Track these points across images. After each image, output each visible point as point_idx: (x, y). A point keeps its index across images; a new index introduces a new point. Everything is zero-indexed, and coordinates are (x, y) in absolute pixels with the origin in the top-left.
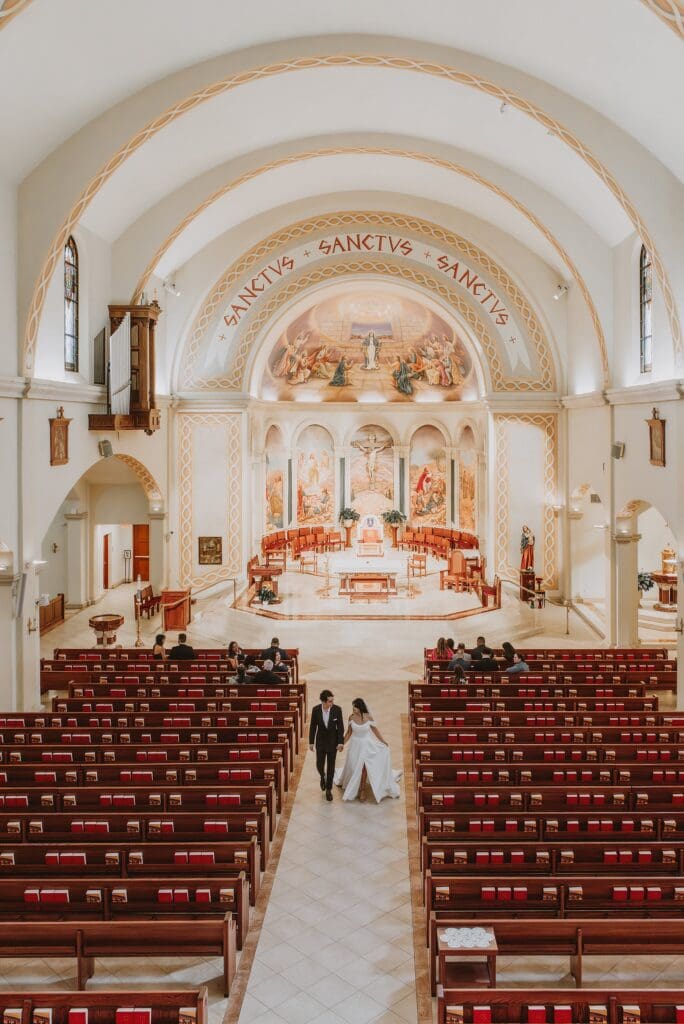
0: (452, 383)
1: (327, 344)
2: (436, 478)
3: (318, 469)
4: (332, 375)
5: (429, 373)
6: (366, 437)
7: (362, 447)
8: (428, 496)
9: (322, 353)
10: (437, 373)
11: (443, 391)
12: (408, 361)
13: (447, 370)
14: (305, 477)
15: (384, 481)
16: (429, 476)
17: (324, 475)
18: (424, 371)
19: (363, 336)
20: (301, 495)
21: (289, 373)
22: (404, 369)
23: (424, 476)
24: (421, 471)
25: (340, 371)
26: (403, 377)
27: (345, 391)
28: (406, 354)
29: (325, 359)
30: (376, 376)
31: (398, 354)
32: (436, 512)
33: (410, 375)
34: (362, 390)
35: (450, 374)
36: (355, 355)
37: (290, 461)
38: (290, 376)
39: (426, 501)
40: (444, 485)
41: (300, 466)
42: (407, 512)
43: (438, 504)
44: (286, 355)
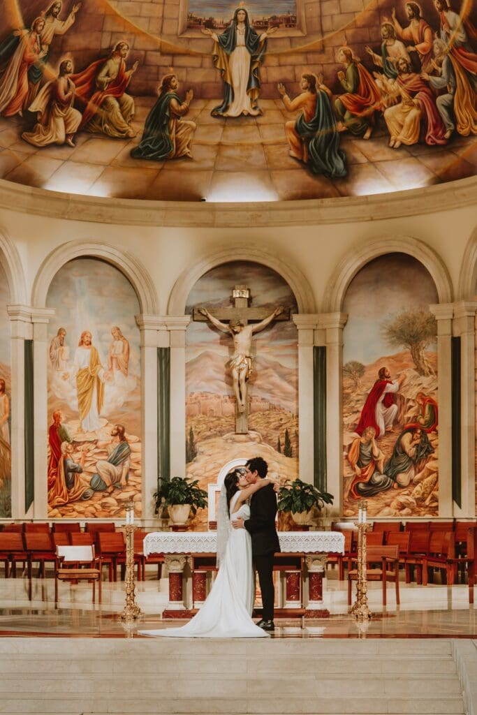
0: (455, 135)
1: (124, 40)
2: (411, 393)
3: (101, 373)
4: (137, 129)
5: (392, 115)
6: (223, 295)
7: (216, 322)
8: (388, 442)
9: (113, 65)
10: (414, 113)
11: (430, 162)
12: (337, 89)
13: (442, 100)
14: (69, 393)
15: (273, 408)
16: (391, 388)
17: (115, 391)
18: (378, 114)
19: (218, 20)
20: (56, 436)
21: (25, 111)
22: (323, 112)
23: (379, 387)
24: (371, 378)
25: (160, 118)
26: (322, 133)
27: (172, 175)
28: (330, 69)
29: (120, 86)
30: (250, 135)
31: (307, 71)
32: (413, 483)
33: (340, 127)
34: (216, 172)
35: (450, 108)
36: (198, 77)
37: (29, 345)
38: (28, 124)
39: (382, 455)
40: (434, 409)
41: (54, 361)
42: (333, 486)
43: (416, 462)
44: (17, 59)
